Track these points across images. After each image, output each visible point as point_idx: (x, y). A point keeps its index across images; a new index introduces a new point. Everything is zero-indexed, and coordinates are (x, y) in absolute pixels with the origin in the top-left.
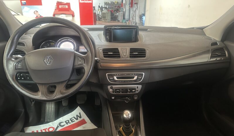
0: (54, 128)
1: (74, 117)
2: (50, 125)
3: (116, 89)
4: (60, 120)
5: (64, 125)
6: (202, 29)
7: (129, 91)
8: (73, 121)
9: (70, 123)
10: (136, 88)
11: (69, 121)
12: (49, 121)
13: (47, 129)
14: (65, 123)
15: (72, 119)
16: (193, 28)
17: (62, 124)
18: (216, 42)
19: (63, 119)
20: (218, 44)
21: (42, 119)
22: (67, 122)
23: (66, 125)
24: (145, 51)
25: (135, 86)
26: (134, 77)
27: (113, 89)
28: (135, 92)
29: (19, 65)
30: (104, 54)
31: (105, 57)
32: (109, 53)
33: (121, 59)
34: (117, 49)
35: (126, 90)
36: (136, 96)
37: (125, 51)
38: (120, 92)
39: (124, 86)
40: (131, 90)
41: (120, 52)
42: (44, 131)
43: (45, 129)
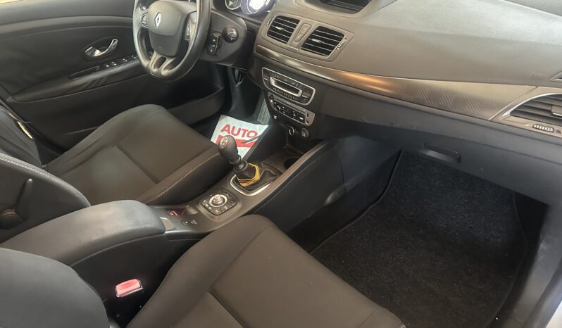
0: (256, 133)
3: (278, 104)
7: (295, 115)
10: (305, 115)
12: (261, 122)
13: (247, 130)
21: (254, 115)
24: (340, 39)
25: (304, 110)
26: (297, 92)
27: (274, 101)
28: (303, 121)
29: (144, 19)
30: (271, 28)
31: (270, 33)
32: (277, 27)
33: (287, 46)
34: (297, 21)
35: (290, 112)
36: (305, 132)
37: (305, 29)
38: (282, 111)
39: (288, 103)
40: (299, 115)
41: (296, 29)
42: (242, 132)
43: (245, 131)
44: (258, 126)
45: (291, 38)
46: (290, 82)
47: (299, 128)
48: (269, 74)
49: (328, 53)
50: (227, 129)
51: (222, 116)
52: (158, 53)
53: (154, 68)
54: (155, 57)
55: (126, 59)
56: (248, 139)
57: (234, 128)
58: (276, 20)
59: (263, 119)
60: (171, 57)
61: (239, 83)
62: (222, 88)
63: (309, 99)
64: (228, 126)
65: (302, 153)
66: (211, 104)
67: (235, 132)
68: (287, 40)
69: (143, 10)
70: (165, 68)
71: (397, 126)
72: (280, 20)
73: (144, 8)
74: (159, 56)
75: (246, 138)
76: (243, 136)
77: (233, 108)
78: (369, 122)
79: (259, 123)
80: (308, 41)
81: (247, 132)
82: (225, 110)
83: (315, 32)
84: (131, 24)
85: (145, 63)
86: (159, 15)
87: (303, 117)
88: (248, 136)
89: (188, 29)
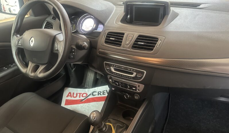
0: (87, 94)
1: (107, 91)
2: (85, 91)
4: (95, 89)
5: (95, 95)
7: (129, 87)
8: (104, 93)
9: (101, 95)
11: (101, 92)
12: (87, 87)
13: (81, 93)
14: (97, 93)
15: (104, 92)
17: (94, 94)
21: (83, 84)
22: (100, 93)
23: (97, 96)
24: (157, 41)
25: (136, 84)
26: (132, 74)
27: (112, 80)
28: (136, 90)
29: (20, 42)
30: (106, 39)
31: (106, 42)
32: (111, 38)
33: (121, 48)
34: (123, 34)
35: (126, 85)
36: (137, 96)
37: (131, 38)
38: (119, 85)
39: (123, 80)
40: (131, 87)
41: (124, 38)
42: (78, 95)
43: (80, 94)
44: (87, 90)
45: (122, 44)
46: (126, 69)
47: (132, 94)
48: (110, 66)
49: (152, 50)
50: (70, 95)
51: (65, 88)
52: (33, 62)
53: (31, 73)
54: (31, 65)
55: (6, 67)
56: (83, 98)
57: (73, 93)
58: (108, 34)
59: (88, 86)
60: (43, 64)
61: (74, 69)
62: (64, 74)
63: (141, 78)
64: (70, 93)
65: (138, 109)
66: (59, 84)
67: (75, 95)
68: (120, 45)
69: (18, 37)
70: (40, 73)
71: (208, 87)
72: (111, 34)
73: (18, 36)
74: (33, 65)
75: (82, 98)
76: (80, 97)
77: (71, 82)
78: (188, 87)
79: (86, 88)
80: (134, 44)
81: (81, 94)
82: (67, 84)
83: (137, 39)
84: (10, 47)
85: (23, 70)
86: (33, 39)
87: (136, 87)
88: (83, 96)
89: (56, 45)
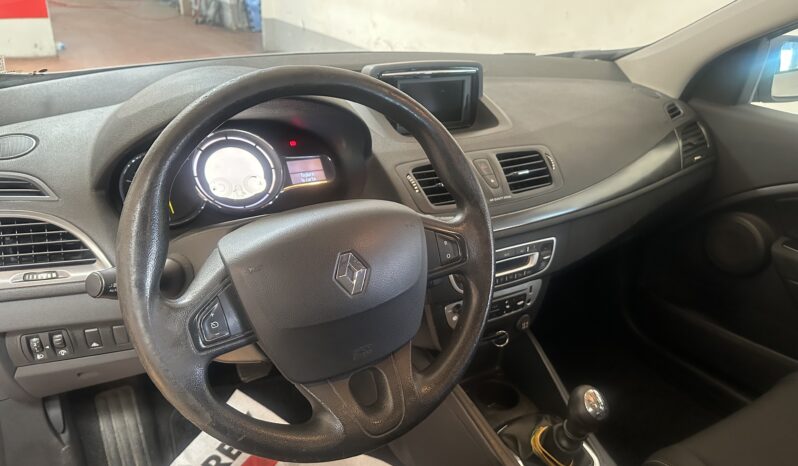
6: (611, 57)
7: (508, 306)
10: (527, 291)
16: (570, 55)
18: (673, 105)
19: (188, 458)
20: (682, 111)
26: (526, 261)
28: (523, 305)
37: (487, 167)
46: (515, 252)
83: (503, 164)
